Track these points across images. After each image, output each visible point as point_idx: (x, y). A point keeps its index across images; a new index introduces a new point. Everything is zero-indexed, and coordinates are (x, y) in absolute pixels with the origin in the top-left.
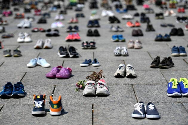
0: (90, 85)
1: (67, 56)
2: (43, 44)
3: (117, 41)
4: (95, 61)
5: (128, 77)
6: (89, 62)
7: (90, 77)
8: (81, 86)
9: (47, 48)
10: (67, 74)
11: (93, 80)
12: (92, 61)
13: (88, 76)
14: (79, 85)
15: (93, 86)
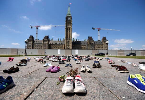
0: (69, 81)
1: (61, 63)
2: (55, 60)
3: (75, 61)
4: (70, 65)
5: (88, 72)
6: (68, 65)
7: (69, 73)
8: (62, 80)
9: (56, 61)
10: (57, 70)
11: (71, 76)
12: (69, 65)
13: (68, 72)
14: (60, 79)
15: (72, 82)
